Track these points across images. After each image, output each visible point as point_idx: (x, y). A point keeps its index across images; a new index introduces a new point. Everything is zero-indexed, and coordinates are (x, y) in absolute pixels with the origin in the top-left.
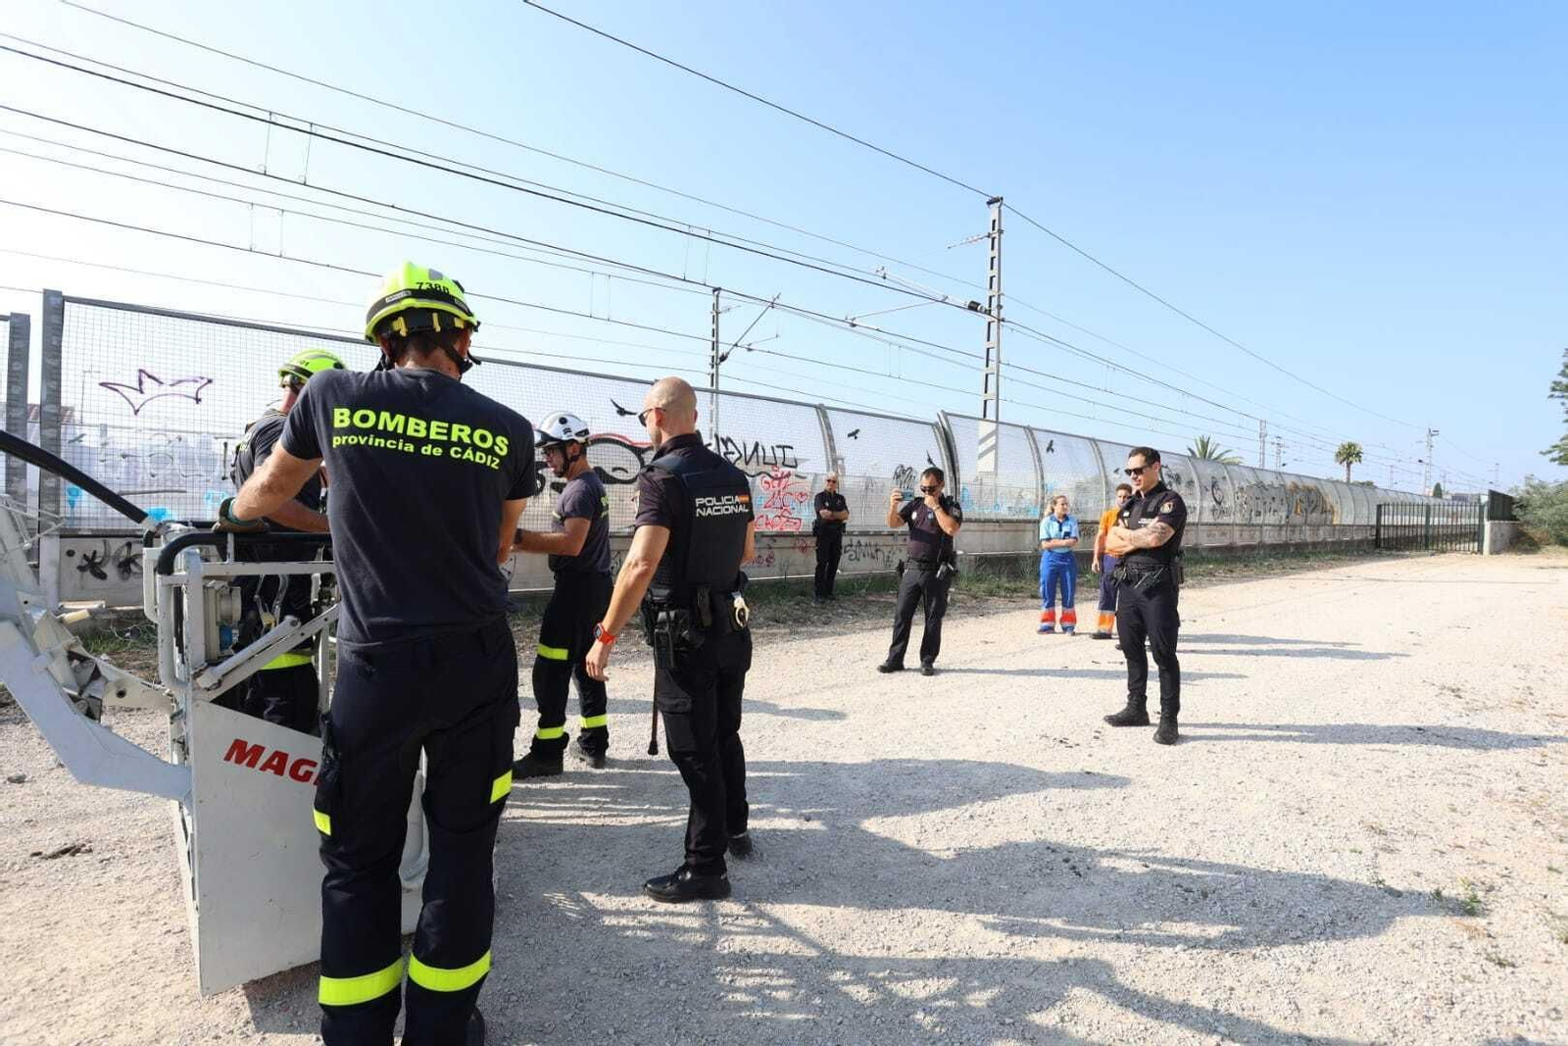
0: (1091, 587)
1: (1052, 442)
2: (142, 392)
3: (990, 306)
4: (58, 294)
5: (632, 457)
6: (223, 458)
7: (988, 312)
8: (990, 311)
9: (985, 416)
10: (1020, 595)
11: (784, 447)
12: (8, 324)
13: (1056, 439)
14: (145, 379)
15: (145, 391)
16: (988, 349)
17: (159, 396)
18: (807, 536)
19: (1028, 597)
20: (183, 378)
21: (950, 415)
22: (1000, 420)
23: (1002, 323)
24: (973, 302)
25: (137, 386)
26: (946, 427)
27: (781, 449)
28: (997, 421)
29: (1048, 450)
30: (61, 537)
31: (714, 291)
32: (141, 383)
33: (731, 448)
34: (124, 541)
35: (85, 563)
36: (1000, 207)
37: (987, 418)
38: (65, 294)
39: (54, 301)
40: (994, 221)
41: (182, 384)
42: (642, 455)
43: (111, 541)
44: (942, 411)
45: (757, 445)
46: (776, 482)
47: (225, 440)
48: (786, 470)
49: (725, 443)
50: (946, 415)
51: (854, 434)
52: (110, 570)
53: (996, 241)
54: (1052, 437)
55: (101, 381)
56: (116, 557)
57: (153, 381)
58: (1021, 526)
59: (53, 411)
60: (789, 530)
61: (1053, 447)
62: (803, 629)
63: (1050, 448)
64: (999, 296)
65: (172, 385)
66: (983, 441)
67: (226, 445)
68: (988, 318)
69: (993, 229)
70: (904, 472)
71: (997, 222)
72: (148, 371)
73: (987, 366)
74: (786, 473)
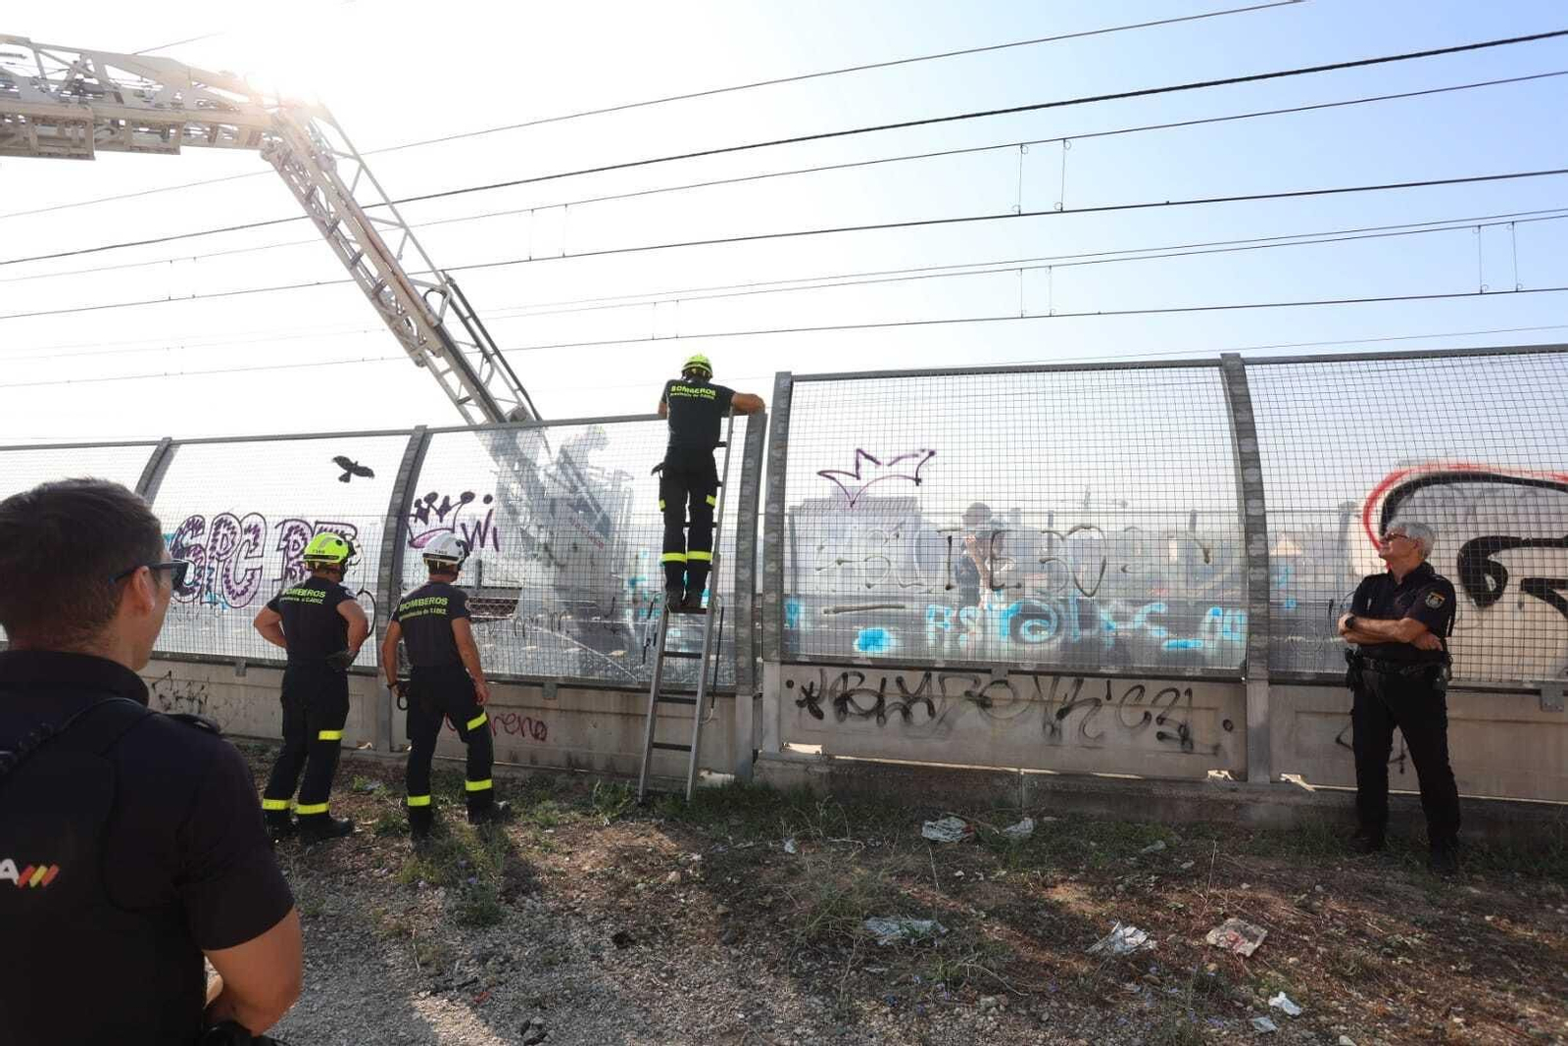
2: (858, 478)
4: (788, 374)
6: (946, 559)
14: (863, 461)
15: (862, 476)
17: (876, 480)
20: (903, 453)
25: (852, 469)
30: (783, 663)
32: (858, 466)
34: (839, 671)
35: (803, 696)
38: (794, 373)
39: (784, 383)
41: (901, 462)
43: (827, 669)
47: (950, 534)
52: (827, 707)
55: (820, 469)
56: (832, 691)
57: (871, 462)
59: (775, 511)
65: (890, 465)
67: (950, 539)
72: (865, 449)
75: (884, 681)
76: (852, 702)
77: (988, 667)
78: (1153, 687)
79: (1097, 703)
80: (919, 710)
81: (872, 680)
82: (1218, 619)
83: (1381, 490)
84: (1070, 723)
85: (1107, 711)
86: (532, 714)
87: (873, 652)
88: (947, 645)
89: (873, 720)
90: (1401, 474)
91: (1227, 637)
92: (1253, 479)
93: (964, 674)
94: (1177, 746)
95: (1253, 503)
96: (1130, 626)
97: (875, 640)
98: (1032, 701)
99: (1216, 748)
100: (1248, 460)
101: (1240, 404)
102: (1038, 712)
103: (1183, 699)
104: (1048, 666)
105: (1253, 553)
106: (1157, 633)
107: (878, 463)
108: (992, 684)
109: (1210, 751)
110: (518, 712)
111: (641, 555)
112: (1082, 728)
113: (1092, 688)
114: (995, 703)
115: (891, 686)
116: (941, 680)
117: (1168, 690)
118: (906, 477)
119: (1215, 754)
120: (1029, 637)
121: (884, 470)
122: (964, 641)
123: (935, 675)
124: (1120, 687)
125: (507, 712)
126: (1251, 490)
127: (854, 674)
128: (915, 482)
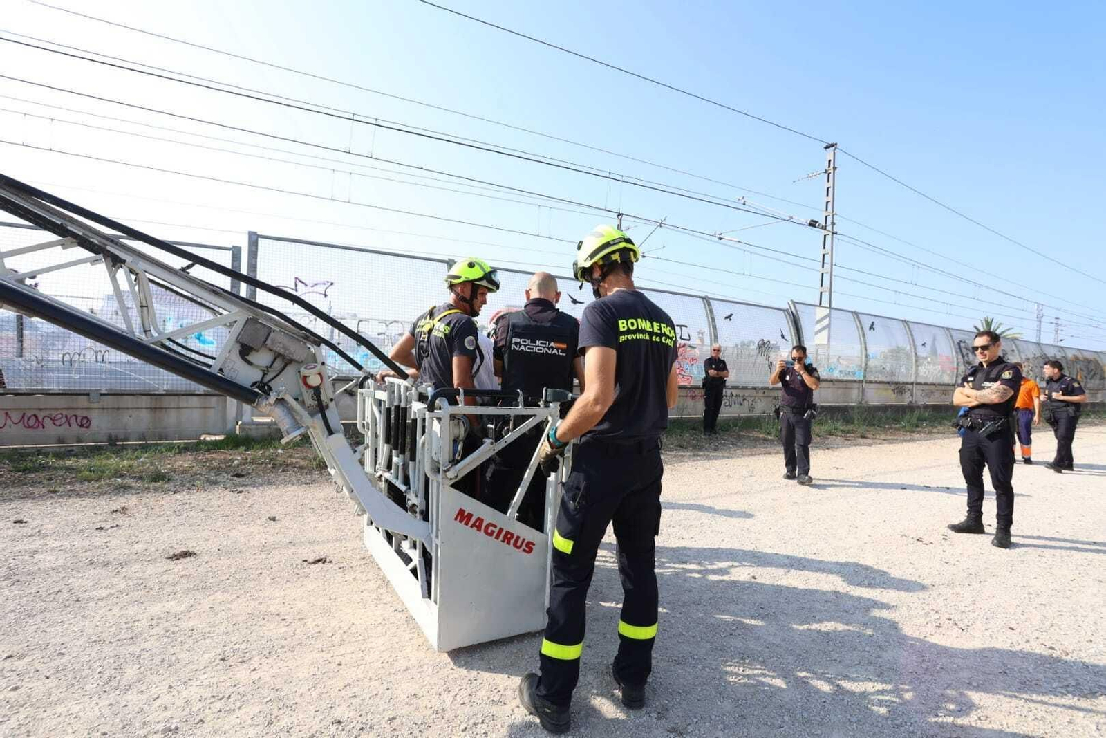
0: (907, 432)
1: (873, 323)
2: (297, 291)
3: (826, 223)
4: (255, 233)
7: (825, 228)
8: (826, 227)
9: (820, 304)
10: (852, 435)
12: (231, 252)
13: (876, 321)
14: (299, 283)
15: (299, 290)
16: (824, 255)
17: (306, 293)
18: (697, 388)
19: (858, 437)
20: (319, 282)
21: (797, 303)
22: (832, 306)
23: (834, 235)
24: (812, 221)
25: (294, 287)
26: (794, 312)
27: (679, 328)
28: (830, 308)
29: (870, 328)
31: (618, 216)
32: (296, 285)
36: (835, 149)
37: (823, 305)
38: (259, 233)
39: (254, 238)
40: (830, 161)
41: (317, 286)
44: (792, 301)
50: (794, 303)
51: (729, 317)
53: (831, 176)
54: (873, 319)
57: (304, 285)
58: (849, 385)
60: (684, 384)
61: (874, 327)
62: (701, 453)
63: (872, 327)
64: (833, 216)
65: (312, 287)
66: (818, 322)
68: (824, 232)
69: (829, 167)
70: (764, 344)
71: (832, 163)
72: (299, 278)
73: (823, 267)
74: (682, 344)
83: (495, 316)
86: (79, 413)
107: (306, 285)
110: (65, 412)
111: (167, 320)
118: (320, 294)
120: (373, 366)
121: (309, 289)
122: (345, 368)
125: (54, 413)
128: (323, 296)
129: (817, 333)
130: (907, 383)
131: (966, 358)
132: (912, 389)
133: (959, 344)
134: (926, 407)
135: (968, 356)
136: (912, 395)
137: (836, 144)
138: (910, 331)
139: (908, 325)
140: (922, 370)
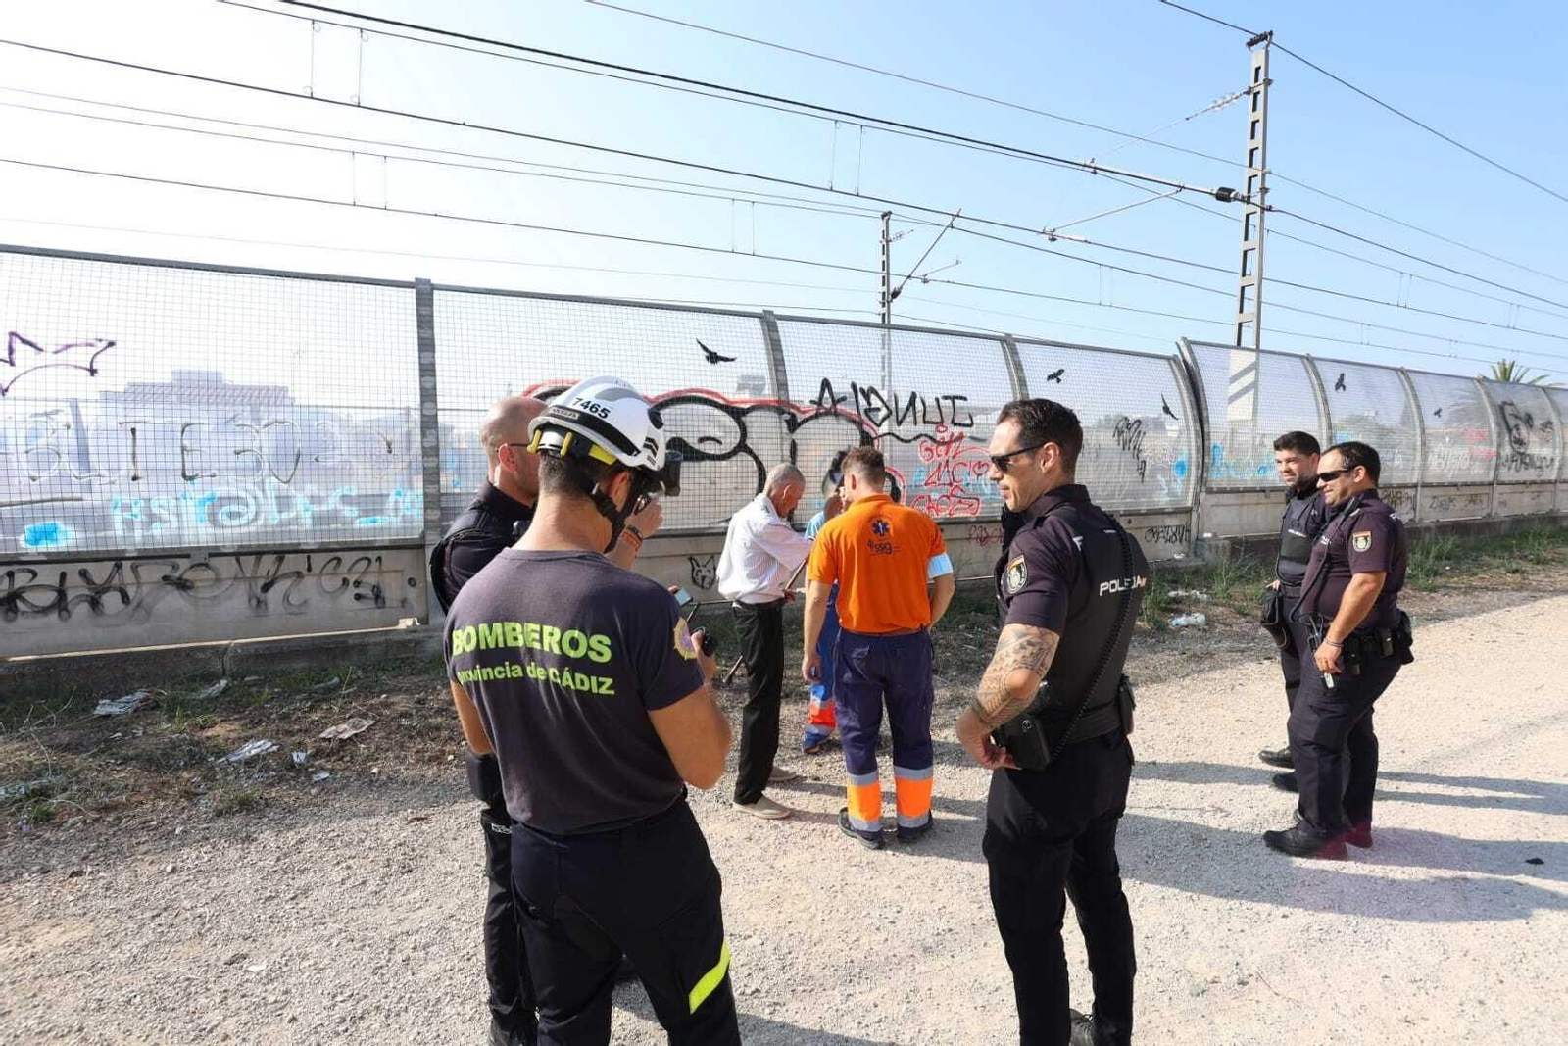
1: (1342, 375)
2: (12, 363)
3: (1249, 191)
5: (728, 421)
6: (130, 450)
7: (1247, 200)
8: (1249, 197)
9: (1239, 343)
11: (953, 398)
13: (1347, 370)
14: (18, 345)
15: (17, 362)
16: (1245, 253)
17: (36, 368)
18: (991, 521)
20: (72, 341)
21: (1195, 343)
22: (1261, 348)
23: (1266, 212)
24: (1221, 189)
25: (6, 355)
26: (1189, 360)
27: (949, 401)
28: (1258, 350)
29: (1337, 386)
31: (883, 216)
32: (11, 351)
33: (875, 402)
36: (1267, 46)
37: (1243, 345)
40: (1258, 69)
41: (69, 350)
42: (743, 418)
44: (1184, 339)
45: (914, 396)
46: (942, 449)
47: (133, 426)
48: (957, 431)
49: (867, 397)
50: (1189, 344)
51: (1056, 376)
53: (1261, 98)
57: (28, 347)
60: (965, 515)
61: (1344, 383)
63: (1339, 383)
64: (1264, 175)
65: (56, 352)
66: (1234, 379)
67: (134, 431)
68: (1245, 208)
69: (1256, 80)
70: (1128, 426)
71: (1262, 72)
72: (19, 332)
73: (1244, 275)
74: (956, 435)
75: (63, 575)
76: (24, 600)
77: (186, 552)
78: (348, 558)
79: (299, 575)
80: (112, 600)
81: (48, 575)
82: (400, 499)
84: (274, 596)
85: (309, 581)
87: (45, 547)
88: (138, 534)
89: (54, 617)
90: (536, 387)
91: (408, 513)
92: (429, 386)
93: (159, 561)
94: (372, 604)
95: (428, 405)
96: (324, 508)
97: (49, 534)
98: (236, 579)
99: (404, 602)
100: (427, 370)
101: (425, 322)
102: (243, 587)
103: (375, 565)
104: (250, 546)
105: (426, 445)
106: (349, 511)
107: (39, 349)
108: (192, 567)
109: (400, 604)
112: (286, 598)
113: (292, 562)
114: (198, 584)
115: (74, 579)
116: (134, 568)
117: (362, 559)
118: (77, 367)
119: (403, 606)
120: (227, 522)
121: (48, 357)
122: (157, 531)
123: (127, 564)
124: (319, 560)
126: (428, 395)
127: (23, 570)
128: (89, 373)
129: (1232, 399)
130: (1406, 486)
131: (1514, 432)
132: (1415, 496)
133: (1502, 408)
134: (1443, 529)
135: (1518, 430)
136: (1414, 509)
137: (1271, 34)
138: (1412, 388)
139: (1408, 378)
140: (1433, 461)
